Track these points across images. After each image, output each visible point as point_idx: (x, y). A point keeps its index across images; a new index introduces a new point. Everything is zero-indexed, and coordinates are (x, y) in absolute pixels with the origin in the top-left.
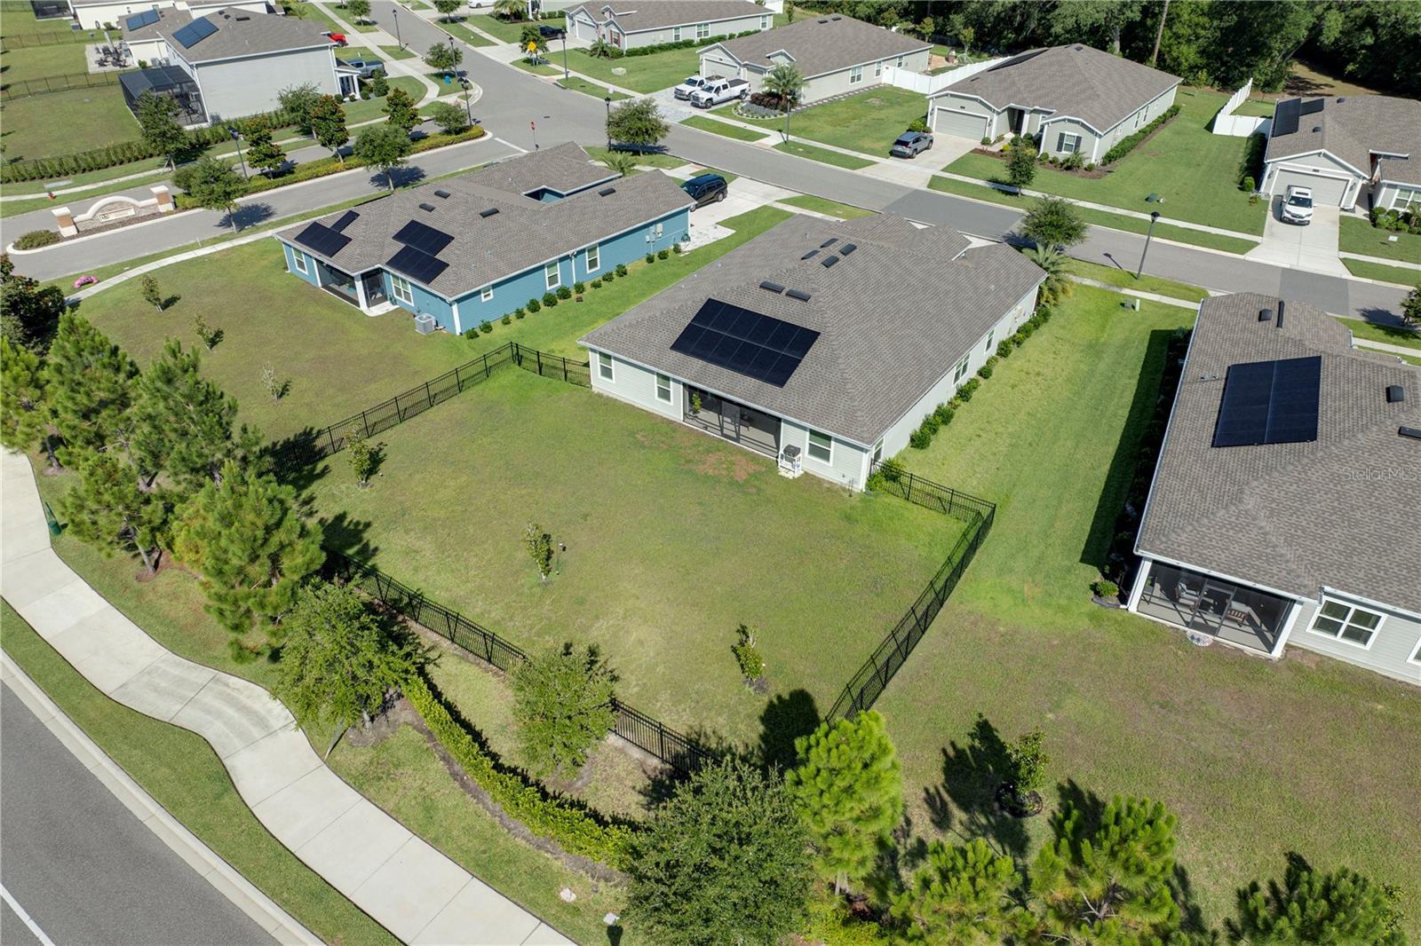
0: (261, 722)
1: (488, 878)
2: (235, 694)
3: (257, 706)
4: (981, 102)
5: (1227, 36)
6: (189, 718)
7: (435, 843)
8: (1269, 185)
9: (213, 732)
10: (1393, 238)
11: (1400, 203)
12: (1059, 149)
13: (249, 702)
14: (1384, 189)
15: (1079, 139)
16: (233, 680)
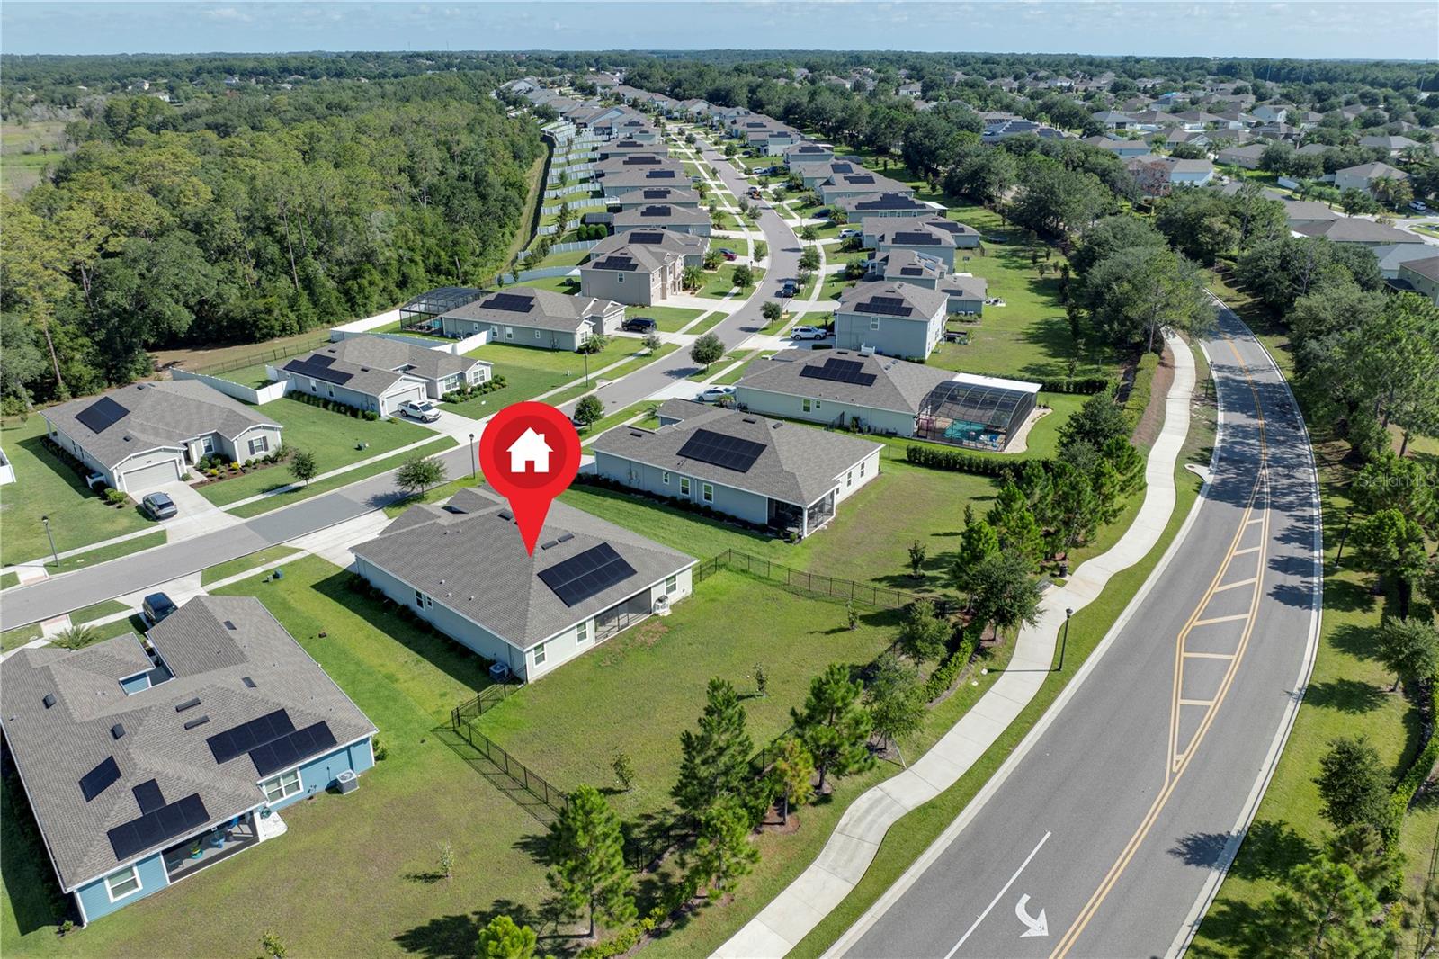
0: (879, 801)
1: (971, 706)
2: (854, 820)
3: (866, 806)
4: (165, 450)
5: (104, 347)
6: (876, 837)
7: (954, 723)
8: (384, 410)
9: (887, 821)
10: (483, 403)
11: (448, 387)
12: (252, 452)
13: (861, 811)
14: (438, 384)
15: (265, 439)
16: (842, 822)
